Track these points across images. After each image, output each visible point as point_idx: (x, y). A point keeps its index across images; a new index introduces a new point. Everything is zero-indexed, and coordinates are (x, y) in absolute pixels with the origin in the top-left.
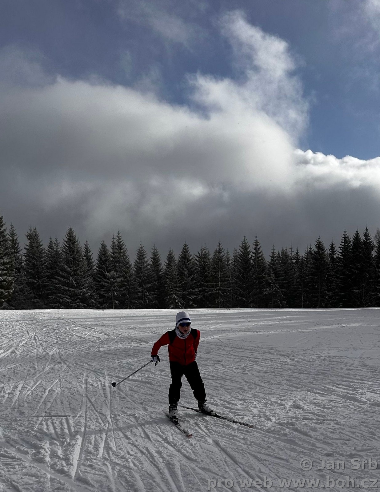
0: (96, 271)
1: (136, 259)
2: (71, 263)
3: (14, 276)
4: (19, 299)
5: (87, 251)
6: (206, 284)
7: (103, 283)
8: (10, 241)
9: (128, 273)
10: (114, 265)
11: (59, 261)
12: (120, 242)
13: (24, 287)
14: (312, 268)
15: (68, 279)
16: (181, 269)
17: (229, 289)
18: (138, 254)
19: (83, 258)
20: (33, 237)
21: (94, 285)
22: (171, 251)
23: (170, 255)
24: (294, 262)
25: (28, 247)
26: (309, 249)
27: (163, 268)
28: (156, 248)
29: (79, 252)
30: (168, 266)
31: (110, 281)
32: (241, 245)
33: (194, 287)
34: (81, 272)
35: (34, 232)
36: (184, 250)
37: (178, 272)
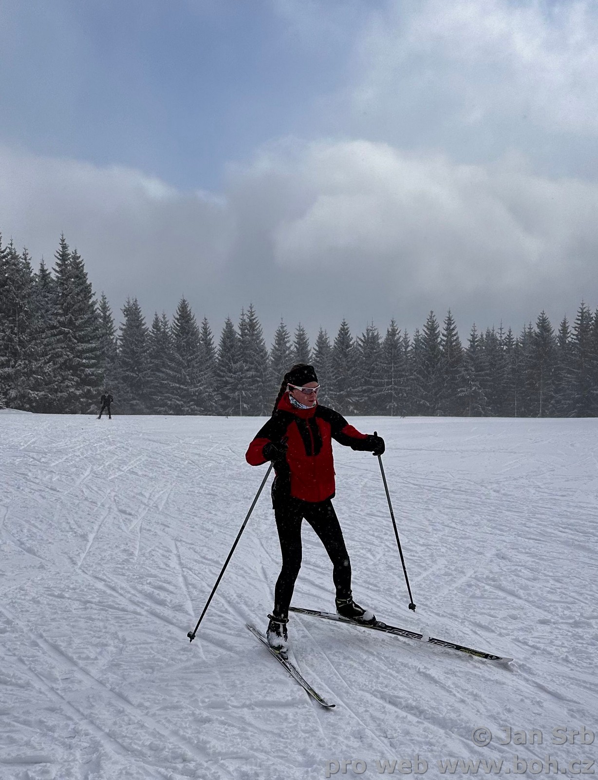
0: (217, 360)
1: (274, 344)
2: (184, 350)
3: (106, 367)
5: (206, 333)
6: (373, 381)
7: (227, 378)
8: (101, 317)
9: (262, 364)
10: (242, 353)
11: (167, 346)
12: (253, 320)
13: (118, 383)
14: (531, 357)
15: (179, 372)
16: (337, 359)
17: (407, 388)
18: (277, 337)
19: (200, 343)
20: (132, 313)
21: (215, 381)
22: (323, 333)
23: (321, 337)
24: (505, 349)
25: (124, 327)
26: (527, 330)
27: (311, 358)
28: (303, 329)
29: (195, 334)
30: (318, 354)
31: (236, 376)
32: (425, 325)
33: (356, 384)
34: (197, 363)
35: (133, 306)
36: (343, 332)
37: (333, 362)
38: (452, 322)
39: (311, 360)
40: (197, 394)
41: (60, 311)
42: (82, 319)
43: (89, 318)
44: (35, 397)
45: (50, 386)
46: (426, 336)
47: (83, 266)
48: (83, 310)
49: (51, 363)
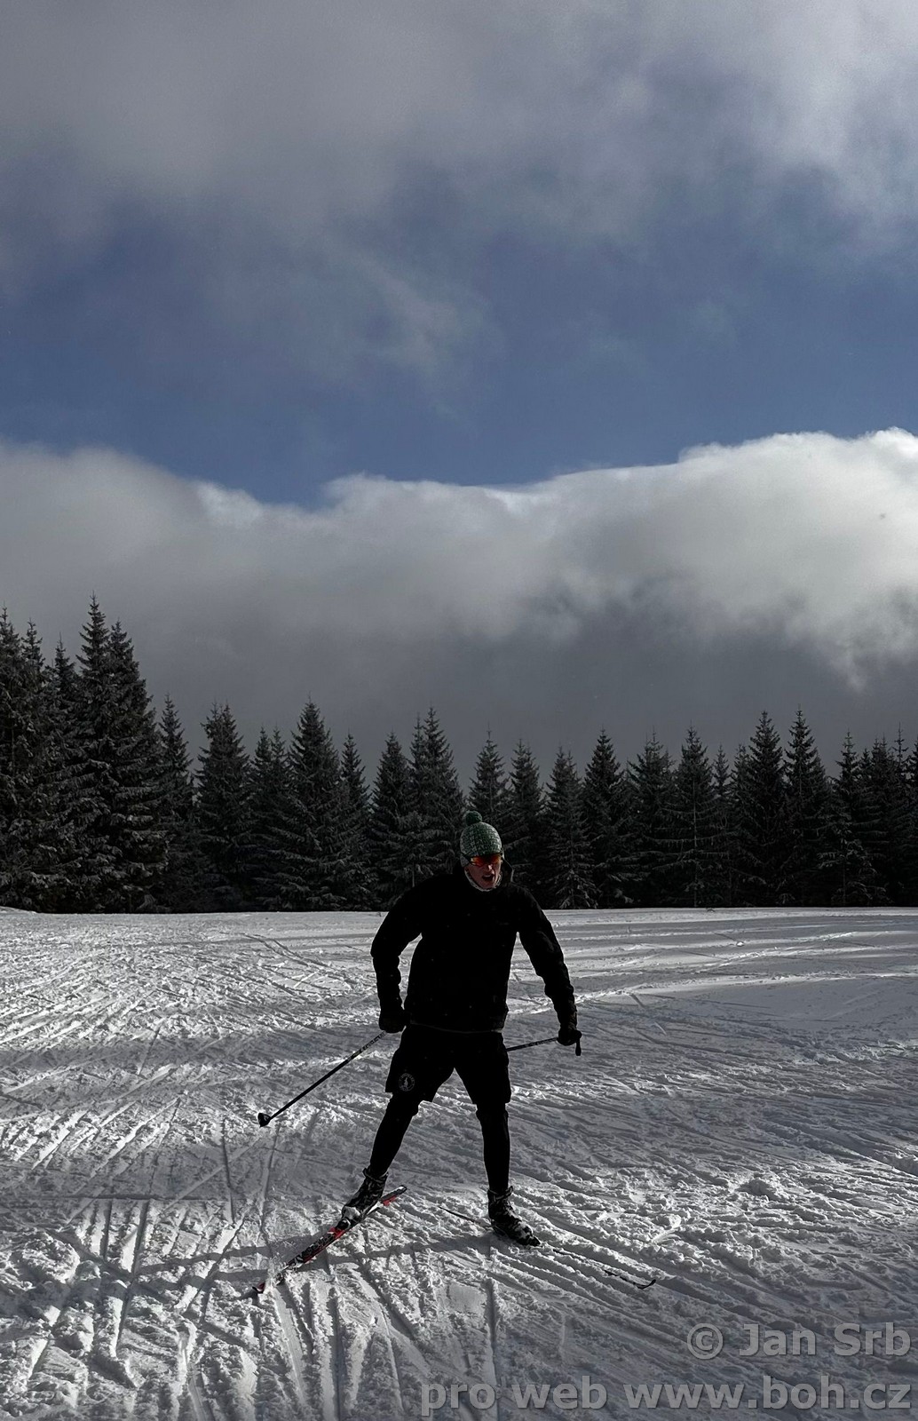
0: (373, 812)
1: (477, 781)
2: (311, 794)
3: (170, 828)
5: (351, 762)
6: (659, 842)
7: (390, 842)
8: (164, 739)
9: (454, 816)
10: (417, 796)
11: (282, 788)
12: (436, 736)
15: (301, 832)
16: (591, 803)
17: (722, 854)
18: (480, 765)
19: (340, 780)
20: (221, 730)
21: (367, 848)
22: (565, 757)
23: (560, 765)
24: (908, 777)
25: (206, 756)
27: (543, 802)
28: (527, 750)
29: (331, 764)
30: (555, 795)
31: (406, 838)
32: (754, 738)
33: (626, 849)
34: (334, 815)
35: (223, 718)
36: (601, 753)
37: (584, 810)
38: (806, 731)
39: (542, 806)
40: (334, 871)
41: (90, 731)
42: (127, 743)
43: (139, 743)
44: (42, 885)
45: (68, 864)
46: (756, 758)
47: (130, 651)
48: (128, 727)
49: (71, 823)
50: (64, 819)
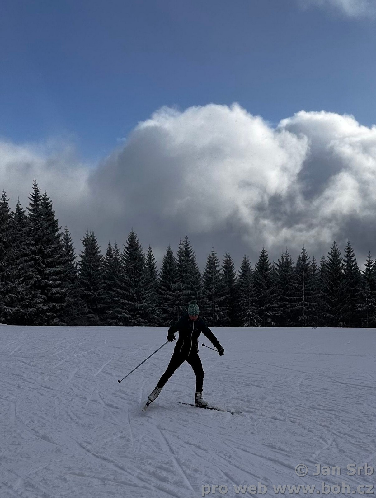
0: (159, 281)
1: (206, 268)
2: (132, 273)
3: (68, 287)
4: (72, 315)
5: (151, 259)
6: (288, 298)
7: (167, 296)
8: (64, 247)
9: (197, 284)
10: (180, 275)
11: (118, 270)
12: (188, 248)
13: (77, 300)
15: (128, 291)
16: (258, 281)
17: (315, 304)
18: (208, 262)
19: (145, 267)
20: (90, 243)
21: (157, 298)
22: (247, 259)
23: (245, 262)
25: (83, 254)
27: (236, 279)
28: (229, 255)
29: (141, 260)
30: (242, 276)
31: (175, 294)
32: (330, 252)
33: (273, 301)
34: (143, 283)
35: (91, 237)
36: (263, 258)
37: (255, 283)
38: (351, 250)
39: (236, 281)
40: (142, 308)
41: (32, 242)
42: (50, 248)
43: (55, 248)
44: (10, 312)
45: (22, 303)
46: (330, 261)
47: (51, 206)
48: (50, 241)
49: (23, 284)
50: (20, 282)
